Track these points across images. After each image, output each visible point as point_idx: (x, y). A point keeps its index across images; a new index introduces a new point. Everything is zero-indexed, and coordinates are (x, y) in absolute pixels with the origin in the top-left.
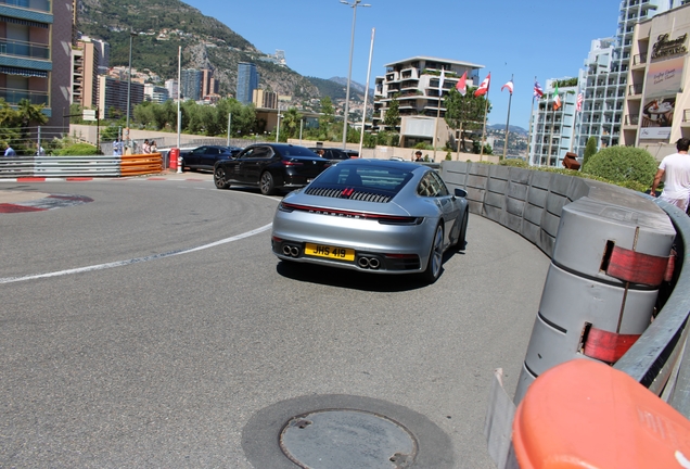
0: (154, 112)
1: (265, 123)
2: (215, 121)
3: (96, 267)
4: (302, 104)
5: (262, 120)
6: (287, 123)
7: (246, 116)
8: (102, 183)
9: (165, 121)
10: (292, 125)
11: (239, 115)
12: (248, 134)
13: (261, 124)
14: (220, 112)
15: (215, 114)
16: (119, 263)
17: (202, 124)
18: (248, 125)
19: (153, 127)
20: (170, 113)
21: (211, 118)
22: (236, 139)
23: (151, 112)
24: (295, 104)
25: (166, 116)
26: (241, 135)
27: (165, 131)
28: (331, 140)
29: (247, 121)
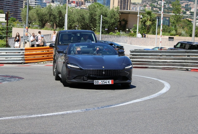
0: (38, 14)
1: (126, 22)
2: (87, 21)
3: (69, 112)
4: (151, 5)
5: (124, 20)
6: (144, 23)
7: (112, 18)
8: (10, 68)
9: (46, 21)
10: (148, 23)
11: (106, 16)
12: (114, 31)
13: (123, 23)
14: (91, 14)
15: (87, 16)
16: (79, 111)
17: (76, 24)
18: (114, 24)
19: (36, 26)
20: (50, 15)
21: (84, 19)
22: (104, 36)
23: (35, 15)
24: (145, 6)
25: (47, 18)
26: (108, 32)
27: (47, 29)
28: (180, 35)
29: (113, 21)
